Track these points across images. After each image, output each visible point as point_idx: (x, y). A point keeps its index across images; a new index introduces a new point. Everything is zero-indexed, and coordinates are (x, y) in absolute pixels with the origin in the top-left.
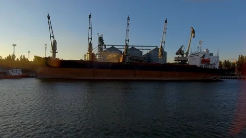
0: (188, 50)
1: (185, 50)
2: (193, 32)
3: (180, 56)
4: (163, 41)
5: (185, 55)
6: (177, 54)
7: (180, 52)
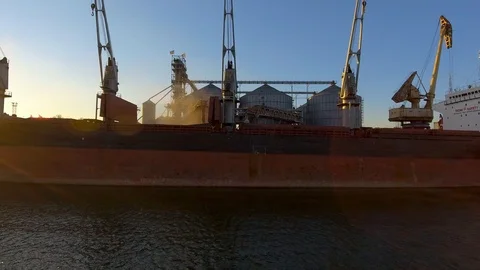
0: (433, 87)
1: (423, 86)
2: (448, 29)
3: (408, 104)
4: (355, 50)
5: (422, 103)
6: (397, 98)
7: (407, 92)
